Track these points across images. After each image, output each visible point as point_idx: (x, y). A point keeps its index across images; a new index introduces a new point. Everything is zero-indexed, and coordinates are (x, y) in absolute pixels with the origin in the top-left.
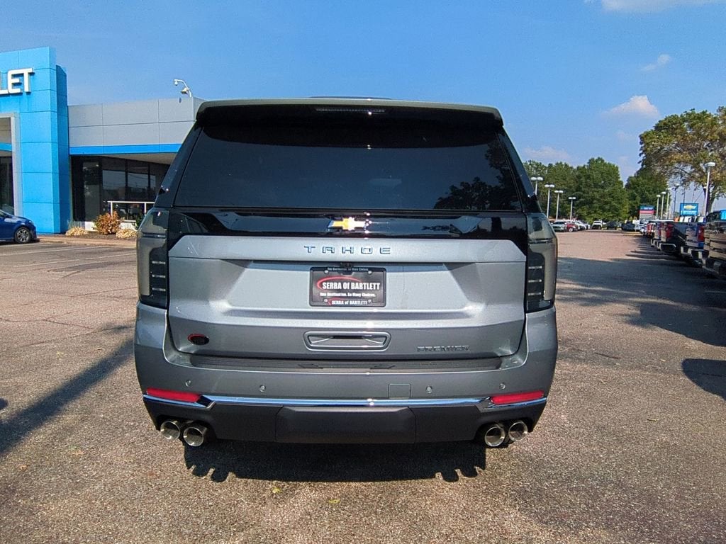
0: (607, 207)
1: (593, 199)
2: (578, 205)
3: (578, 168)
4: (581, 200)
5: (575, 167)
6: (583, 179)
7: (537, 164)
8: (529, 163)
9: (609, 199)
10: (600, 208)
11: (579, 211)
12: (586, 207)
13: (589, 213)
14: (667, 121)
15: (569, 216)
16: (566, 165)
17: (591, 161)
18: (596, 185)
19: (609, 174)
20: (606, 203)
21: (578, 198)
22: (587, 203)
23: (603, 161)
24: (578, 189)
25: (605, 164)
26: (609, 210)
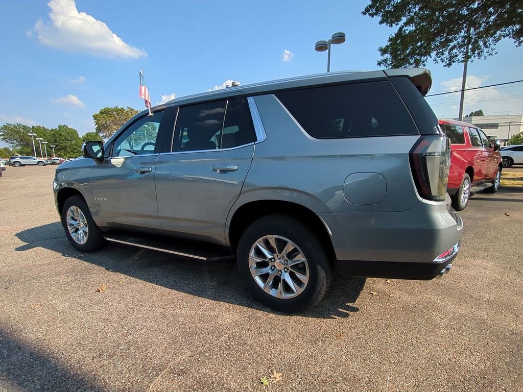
0: (75, 151)
1: (66, 146)
2: (57, 150)
3: (52, 129)
4: (59, 147)
5: (50, 129)
6: (57, 136)
7: (23, 126)
8: (16, 125)
9: (75, 147)
10: (72, 151)
11: (59, 153)
12: (63, 151)
13: (65, 154)
14: (105, 110)
15: (53, 155)
16: (43, 127)
17: (60, 126)
18: (66, 139)
19: (72, 133)
20: (75, 149)
21: (57, 146)
22: (63, 149)
23: (67, 127)
24: (55, 141)
25: (69, 129)
26: (77, 152)
